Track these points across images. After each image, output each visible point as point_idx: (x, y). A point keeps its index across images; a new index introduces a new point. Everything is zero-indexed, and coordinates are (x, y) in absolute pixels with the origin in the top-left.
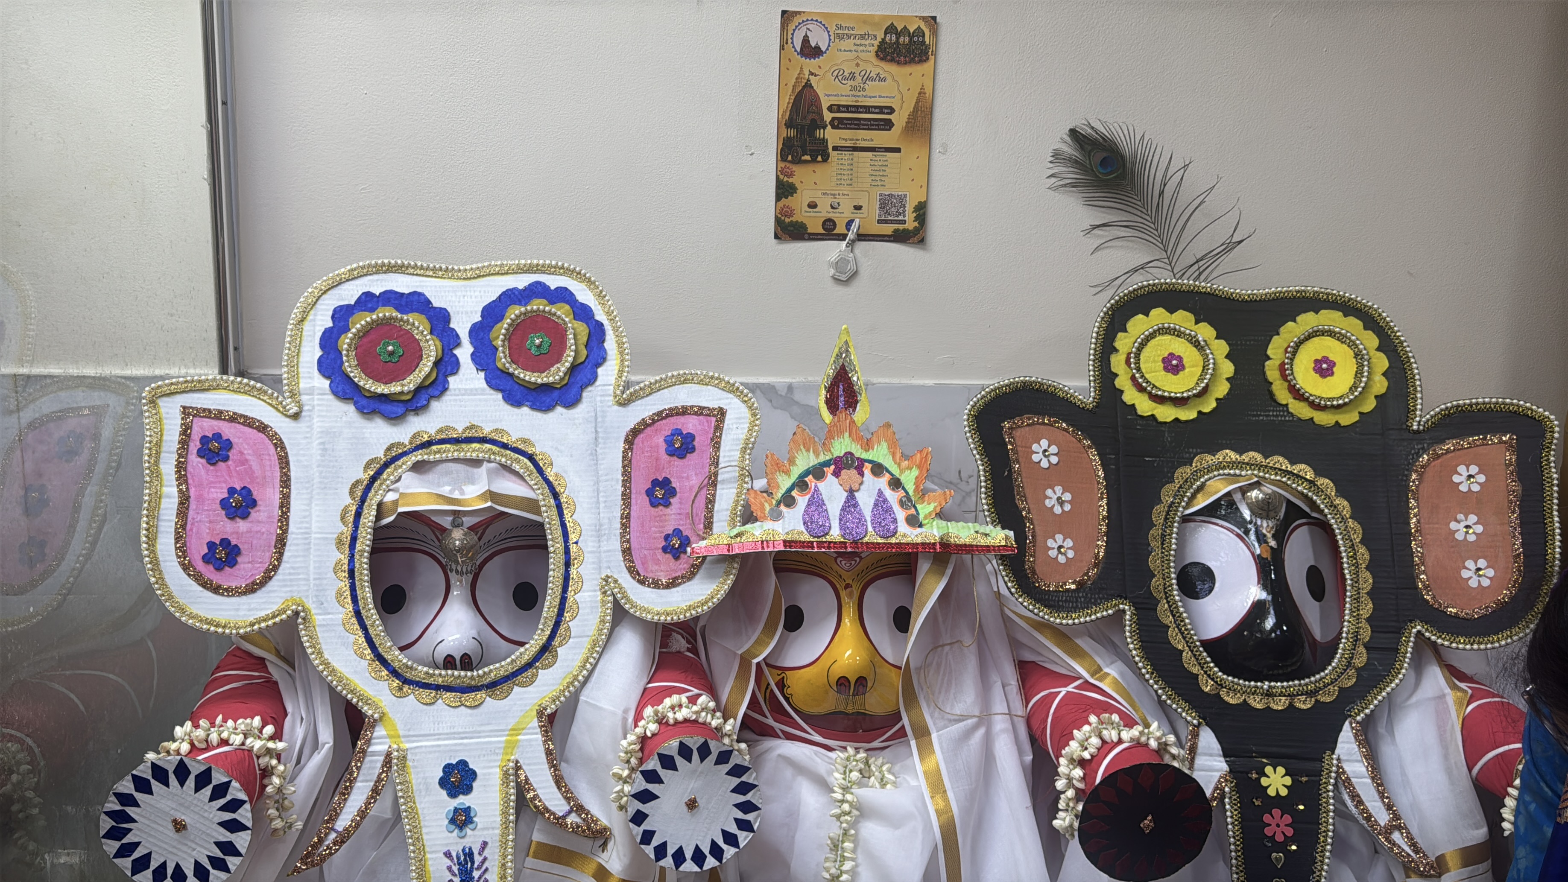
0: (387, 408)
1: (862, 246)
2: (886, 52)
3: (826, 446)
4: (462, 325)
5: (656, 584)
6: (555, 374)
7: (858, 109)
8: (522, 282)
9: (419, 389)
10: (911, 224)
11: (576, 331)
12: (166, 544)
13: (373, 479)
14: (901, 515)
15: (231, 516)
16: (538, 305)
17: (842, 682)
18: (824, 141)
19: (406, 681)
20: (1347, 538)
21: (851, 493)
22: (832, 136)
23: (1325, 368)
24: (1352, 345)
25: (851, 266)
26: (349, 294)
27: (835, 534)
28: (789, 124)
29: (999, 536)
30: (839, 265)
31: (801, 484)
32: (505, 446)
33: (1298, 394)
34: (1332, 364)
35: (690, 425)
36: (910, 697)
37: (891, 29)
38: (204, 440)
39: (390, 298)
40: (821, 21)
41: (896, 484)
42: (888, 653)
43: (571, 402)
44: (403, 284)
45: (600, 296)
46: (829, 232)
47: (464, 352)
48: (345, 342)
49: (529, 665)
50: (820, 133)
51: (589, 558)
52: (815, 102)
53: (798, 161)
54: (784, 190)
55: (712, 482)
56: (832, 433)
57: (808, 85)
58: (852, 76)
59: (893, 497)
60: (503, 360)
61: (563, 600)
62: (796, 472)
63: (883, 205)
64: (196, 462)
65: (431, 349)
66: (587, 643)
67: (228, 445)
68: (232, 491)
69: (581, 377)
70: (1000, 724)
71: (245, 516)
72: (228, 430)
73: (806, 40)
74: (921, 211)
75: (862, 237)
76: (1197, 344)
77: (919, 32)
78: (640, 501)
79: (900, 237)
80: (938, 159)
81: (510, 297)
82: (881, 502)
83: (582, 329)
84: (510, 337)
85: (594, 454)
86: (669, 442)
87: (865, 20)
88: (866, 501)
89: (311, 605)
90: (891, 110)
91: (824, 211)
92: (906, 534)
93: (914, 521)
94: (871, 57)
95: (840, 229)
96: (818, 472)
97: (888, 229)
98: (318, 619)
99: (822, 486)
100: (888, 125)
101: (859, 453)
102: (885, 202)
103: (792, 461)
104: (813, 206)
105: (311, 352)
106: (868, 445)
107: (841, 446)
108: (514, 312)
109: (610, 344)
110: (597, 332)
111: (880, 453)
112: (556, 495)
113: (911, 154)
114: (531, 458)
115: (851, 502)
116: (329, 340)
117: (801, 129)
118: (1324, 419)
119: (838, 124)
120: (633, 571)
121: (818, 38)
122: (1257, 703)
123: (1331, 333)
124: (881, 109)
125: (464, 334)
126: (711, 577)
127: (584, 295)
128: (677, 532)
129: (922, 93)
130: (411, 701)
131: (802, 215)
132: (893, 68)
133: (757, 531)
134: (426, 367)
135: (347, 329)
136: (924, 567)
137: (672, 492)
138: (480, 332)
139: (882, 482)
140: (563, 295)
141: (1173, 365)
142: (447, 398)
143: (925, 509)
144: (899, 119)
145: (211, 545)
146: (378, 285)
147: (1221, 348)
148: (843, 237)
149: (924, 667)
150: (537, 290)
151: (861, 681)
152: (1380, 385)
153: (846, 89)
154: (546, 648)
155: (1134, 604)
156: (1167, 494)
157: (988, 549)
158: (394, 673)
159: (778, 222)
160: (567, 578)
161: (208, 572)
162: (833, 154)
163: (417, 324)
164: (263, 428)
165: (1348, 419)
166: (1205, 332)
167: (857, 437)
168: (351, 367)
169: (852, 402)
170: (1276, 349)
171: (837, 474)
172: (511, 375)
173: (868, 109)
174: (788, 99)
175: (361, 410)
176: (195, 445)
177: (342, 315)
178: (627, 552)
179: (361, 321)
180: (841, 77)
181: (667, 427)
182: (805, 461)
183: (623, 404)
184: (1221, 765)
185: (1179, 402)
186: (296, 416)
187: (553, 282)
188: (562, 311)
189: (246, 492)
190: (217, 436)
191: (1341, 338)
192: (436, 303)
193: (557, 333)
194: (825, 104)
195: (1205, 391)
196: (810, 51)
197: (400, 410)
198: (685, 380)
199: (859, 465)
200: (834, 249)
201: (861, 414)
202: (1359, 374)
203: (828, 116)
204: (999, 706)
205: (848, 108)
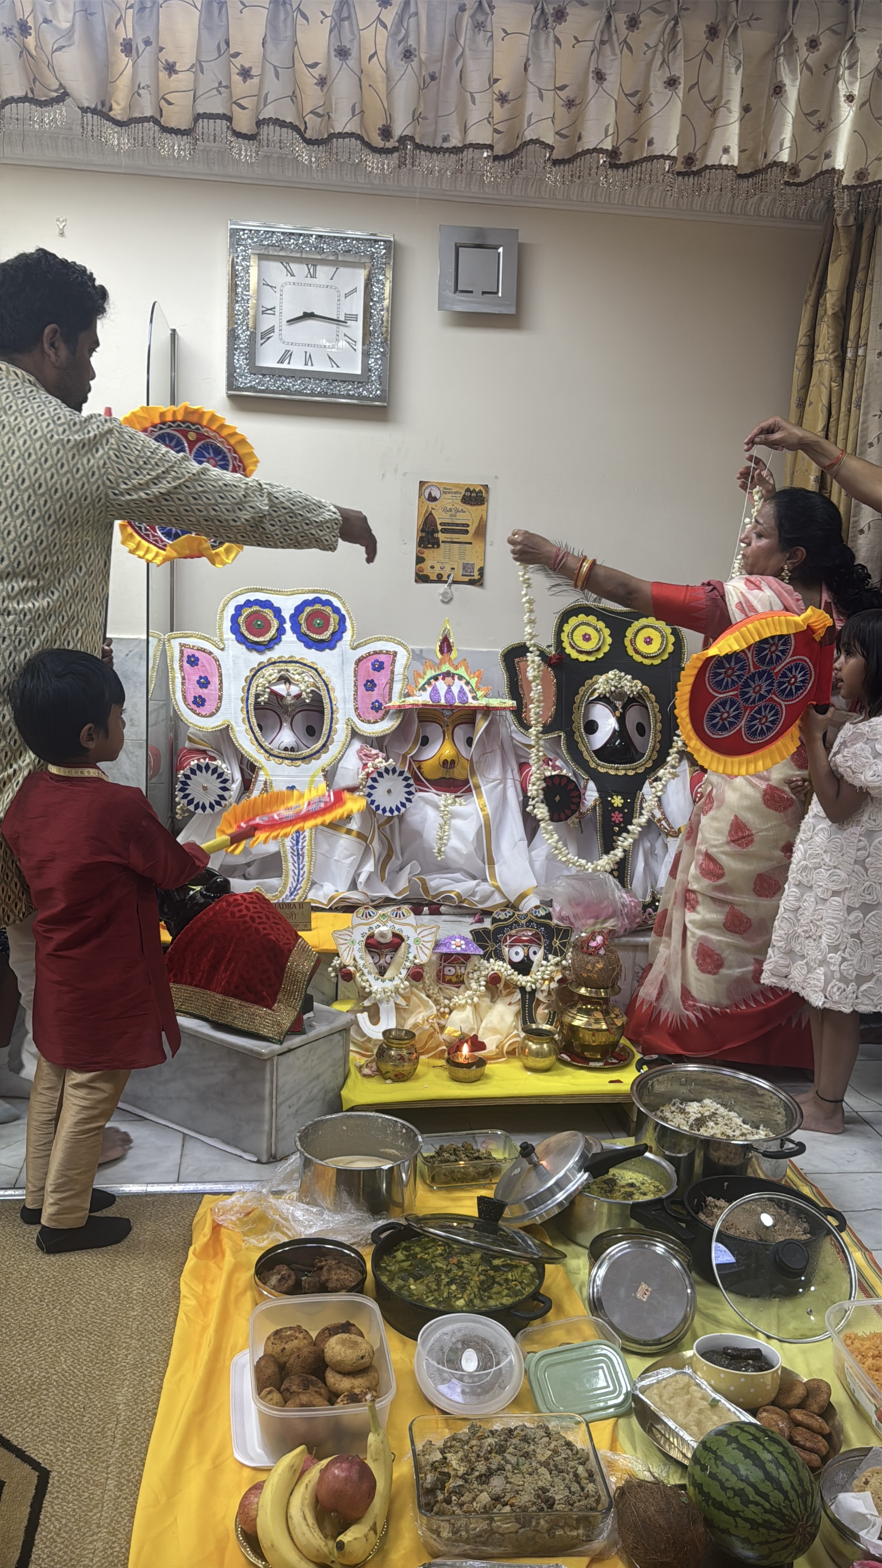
0: (257, 647)
1: (454, 586)
2: (467, 500)
3: (439, 668)
4: (286, 614)
5: (369, 722)
6: (325, 636)
7: (453, 524)
8: (311, 597)
9: (271, 640)
10: (476, 576)
11: (334, 619)
12: (179, 696)
13: (254, 676)
14: (470, 696)
15: (201, 687)
16: (317, 606)
17: (445, 762)
18: (438, 539)
19: (271, 755)
20: (653, 709)
21: (449, 687)
22: (441, 536)
23: (648, 641)
24: (660, 632)
25: (449, 596)
26: (241, 600)
27: (443, 702)
28: (422, 531)
29: (510, 703)
30: (444, 594)
31: (428, 683)
32: (305, 665)
33: (637, 651)
34: (651, 640)
35: (382, 658)
36: (473, 773)
37: (468, 490)
38: (189, 657)
39: (257, 602)
40: (437, 485)
41: (468, 683)
42: (464, 754)
43: (332, 648)
44: (262, 597)
45: (343, 604)
46: (440, 579)
47: (288, 626)
48: (241, 620)
49: (318, 752)
50: (436, 535)
51: (341, 711)
52: (435, 521)
53: (426, 547)
54: (420, 560)
55: (391, 681)
56: (442, 662)
57: (431, 514)
58: (451, 510)
59: (467, 689)
60: (304, 629)
61: (331, 727)
62: (427, 678)
63: (464, 568)
64: (186, 665)
65: (275, 624)
66: (341, 744)
67: (197, 659)
68: (201, 677)
69: (336, 637)
70: (510, 783)
71: (206, 687)
72: (198, 654)
73: (430, 494)
74: (481, 571)
75: (454, 582)
76: (596, 630)
77: (480, 492)
78: (362, 689)
79: (472, 582)
80: (488, 548)
81: (306, 603)
82: (461, 691)
83: (337, 617)
84: (306, 620)
85: (342, 669)
86: (373, 665)
87: (456, 485)
88: (455, 690)
89: (233, 723)
90: (468, 525)
91: (437, 570)
92: (472, 703)
93: (475, 698)
94: (459, 502)
95: (445, 578)
96: (436, 678)
97: (466, 579)
98: (236, 729)
99: (437, 683)
100: (467, 532)
101: (452, 671)
102: (465, 566)
103: (425, 673)
104: (432, 567)
105: (227, 624)
106: (456, 668)
107: (445, 668)
108: (308, 609)
109: (348, 623)
110: (342, 619)
111: (462, 671)
112: (326, 685)
113: (477, 546)
114: (316, 670)
115: (449, 691)
116: (234, 619)
117: (427, 533)
118: (647, 662)
119: (444, 531)
120: (359, 716)
121: (436, 493)
122: (612, 772)
123: (652, 627)
124: (463, 525)
125: (287, 617)
126: (391, 719)
127: (336, 603)
128: (377, 701)
129: (482, 518)
130: (273, 762)
131: (427, 571)
132: (469, 507)
133: (410, 700)
134: (273, 632)
135: (240, 615)
136: (479, 716)
137: (375, 685)
138: (294, 617)
139: (462, 683)
140: (328, 603)
141: (587, 638)
142: (281, 644)
143: (479, 694)
144: (472, 529)
145: (195, 698)
146: (252, 596)
147: (607, 632)
148: (446, 582)
149: (478, 762)
150: (317, 601)
151: (453, 762)
152: (671, 648)
153: (447, 515)
154: (324, 745)
155: (565, 733)
156: (582, 690)
157: (505, 708)
158: (266, 751)
159: (417, 574)
160: (332, 718)
161: (194, 707)
162: (442, 545)
163: (269, 613)
164: (210, 653)
165: (657, 662)
166: (601, 625)
167: (452, 665)
168: (243, 629)
169: (450, 649)
170: (630, 633)
171: (443, 679)
172: (307, 636)
173: (457, 525)
174: (422, 519)
175: (248, 648)
176: (185, 659)
177: (239, 609)
178: (356, 709)
179: (247, 612)
180: (445, 510)
181: (372, 659)
182: (430, 673)
183: (354, 648)
184: (596, 795)
185: (589, 653)
186: (222, 649)
187: (324, 597)
188: (328, 609)
189: (206, 678)
190: (193, 656)
191: (656, 629)
192: (276, 605)
193: (326, 619)
194: (438, 522)
195: (599, 650)
196: (431, 499)
197: (263, 648)
198: (379, 640)
199: (453, 676)
200: (442, 588)
201: (454, 655)
202: (662, 643)
203: (440, 528)
204: (510, 775)
205: (448, 524)
